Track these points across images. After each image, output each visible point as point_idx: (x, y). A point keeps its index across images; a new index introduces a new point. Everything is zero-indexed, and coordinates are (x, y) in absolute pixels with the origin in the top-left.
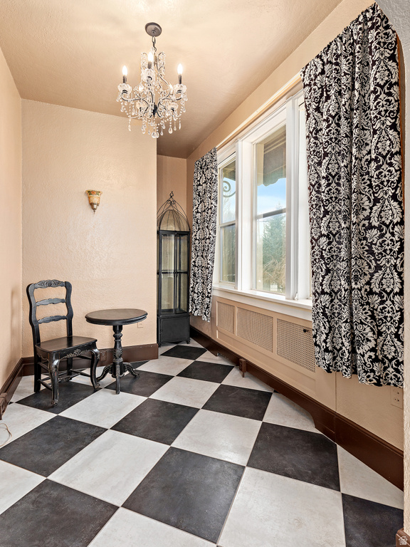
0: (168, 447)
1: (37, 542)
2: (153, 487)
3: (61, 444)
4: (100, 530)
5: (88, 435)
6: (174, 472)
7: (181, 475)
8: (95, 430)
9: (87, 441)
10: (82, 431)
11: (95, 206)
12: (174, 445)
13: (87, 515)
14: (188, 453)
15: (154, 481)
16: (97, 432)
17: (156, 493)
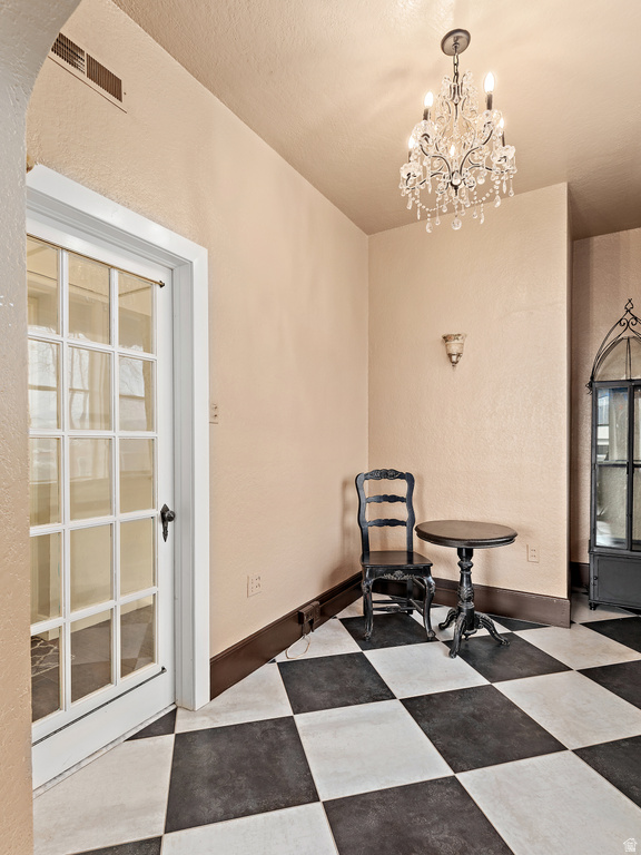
0: (451, 773)
1: (233, 772)
2: (376, 810)
3: (336, 687)
4: (282, 808)
5: (370, 692)
6: (422, 815)
7: (428, 826)
8: (382, 691)
9: (361, 699)
10: (368, 684)
11: (454, 358)
12: (460, 777)
13: (287, 781)
14: (470, 805)
15: (384, 804)
16: (383, 693)
17: (372, 822)
